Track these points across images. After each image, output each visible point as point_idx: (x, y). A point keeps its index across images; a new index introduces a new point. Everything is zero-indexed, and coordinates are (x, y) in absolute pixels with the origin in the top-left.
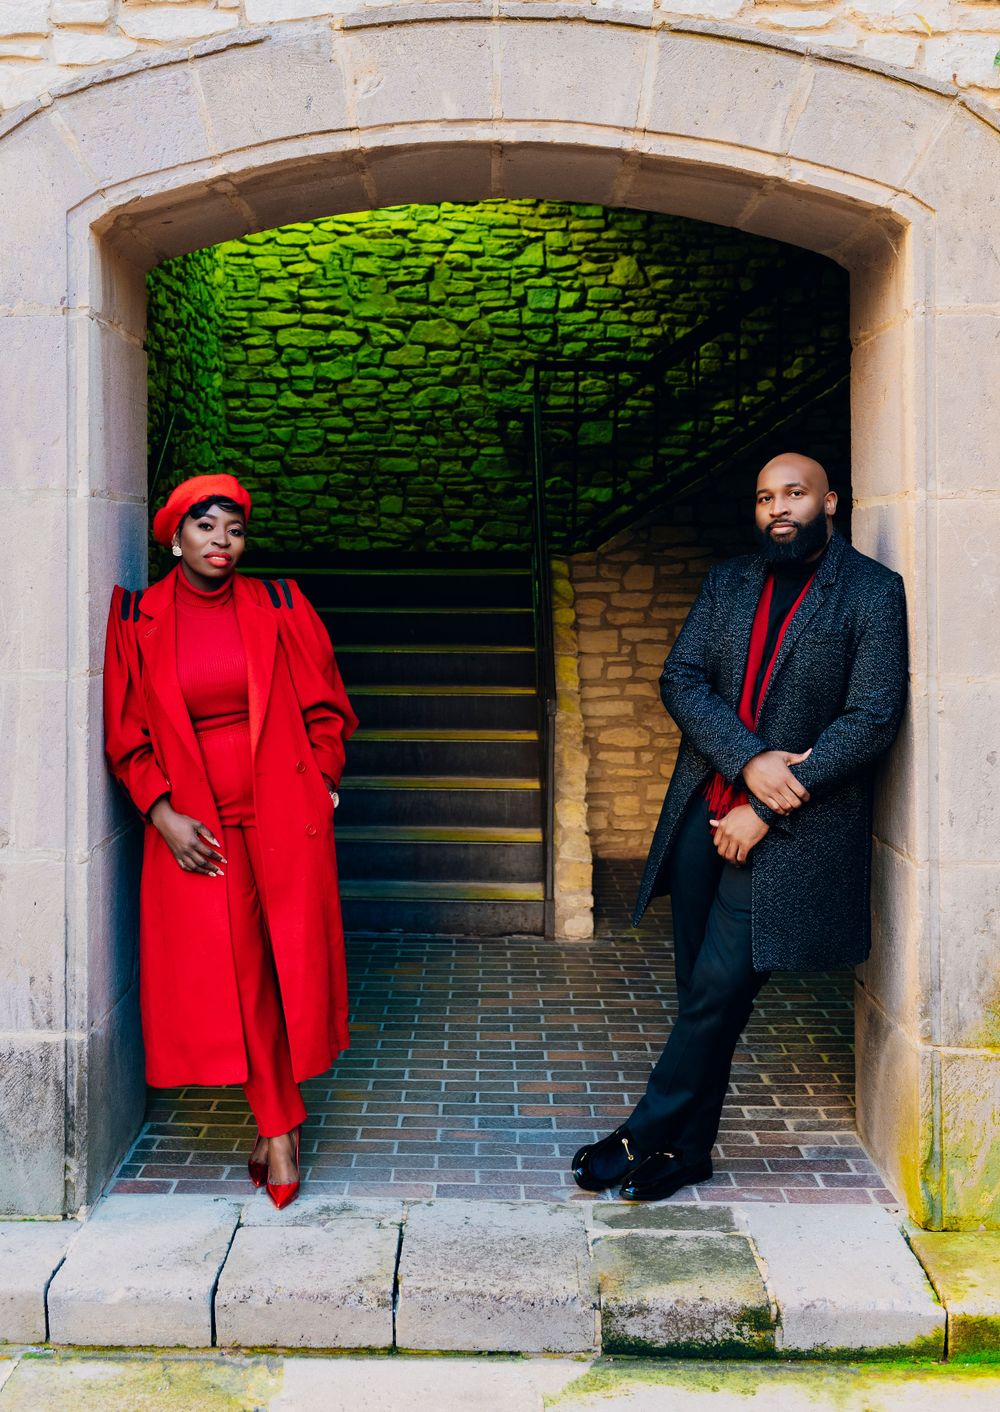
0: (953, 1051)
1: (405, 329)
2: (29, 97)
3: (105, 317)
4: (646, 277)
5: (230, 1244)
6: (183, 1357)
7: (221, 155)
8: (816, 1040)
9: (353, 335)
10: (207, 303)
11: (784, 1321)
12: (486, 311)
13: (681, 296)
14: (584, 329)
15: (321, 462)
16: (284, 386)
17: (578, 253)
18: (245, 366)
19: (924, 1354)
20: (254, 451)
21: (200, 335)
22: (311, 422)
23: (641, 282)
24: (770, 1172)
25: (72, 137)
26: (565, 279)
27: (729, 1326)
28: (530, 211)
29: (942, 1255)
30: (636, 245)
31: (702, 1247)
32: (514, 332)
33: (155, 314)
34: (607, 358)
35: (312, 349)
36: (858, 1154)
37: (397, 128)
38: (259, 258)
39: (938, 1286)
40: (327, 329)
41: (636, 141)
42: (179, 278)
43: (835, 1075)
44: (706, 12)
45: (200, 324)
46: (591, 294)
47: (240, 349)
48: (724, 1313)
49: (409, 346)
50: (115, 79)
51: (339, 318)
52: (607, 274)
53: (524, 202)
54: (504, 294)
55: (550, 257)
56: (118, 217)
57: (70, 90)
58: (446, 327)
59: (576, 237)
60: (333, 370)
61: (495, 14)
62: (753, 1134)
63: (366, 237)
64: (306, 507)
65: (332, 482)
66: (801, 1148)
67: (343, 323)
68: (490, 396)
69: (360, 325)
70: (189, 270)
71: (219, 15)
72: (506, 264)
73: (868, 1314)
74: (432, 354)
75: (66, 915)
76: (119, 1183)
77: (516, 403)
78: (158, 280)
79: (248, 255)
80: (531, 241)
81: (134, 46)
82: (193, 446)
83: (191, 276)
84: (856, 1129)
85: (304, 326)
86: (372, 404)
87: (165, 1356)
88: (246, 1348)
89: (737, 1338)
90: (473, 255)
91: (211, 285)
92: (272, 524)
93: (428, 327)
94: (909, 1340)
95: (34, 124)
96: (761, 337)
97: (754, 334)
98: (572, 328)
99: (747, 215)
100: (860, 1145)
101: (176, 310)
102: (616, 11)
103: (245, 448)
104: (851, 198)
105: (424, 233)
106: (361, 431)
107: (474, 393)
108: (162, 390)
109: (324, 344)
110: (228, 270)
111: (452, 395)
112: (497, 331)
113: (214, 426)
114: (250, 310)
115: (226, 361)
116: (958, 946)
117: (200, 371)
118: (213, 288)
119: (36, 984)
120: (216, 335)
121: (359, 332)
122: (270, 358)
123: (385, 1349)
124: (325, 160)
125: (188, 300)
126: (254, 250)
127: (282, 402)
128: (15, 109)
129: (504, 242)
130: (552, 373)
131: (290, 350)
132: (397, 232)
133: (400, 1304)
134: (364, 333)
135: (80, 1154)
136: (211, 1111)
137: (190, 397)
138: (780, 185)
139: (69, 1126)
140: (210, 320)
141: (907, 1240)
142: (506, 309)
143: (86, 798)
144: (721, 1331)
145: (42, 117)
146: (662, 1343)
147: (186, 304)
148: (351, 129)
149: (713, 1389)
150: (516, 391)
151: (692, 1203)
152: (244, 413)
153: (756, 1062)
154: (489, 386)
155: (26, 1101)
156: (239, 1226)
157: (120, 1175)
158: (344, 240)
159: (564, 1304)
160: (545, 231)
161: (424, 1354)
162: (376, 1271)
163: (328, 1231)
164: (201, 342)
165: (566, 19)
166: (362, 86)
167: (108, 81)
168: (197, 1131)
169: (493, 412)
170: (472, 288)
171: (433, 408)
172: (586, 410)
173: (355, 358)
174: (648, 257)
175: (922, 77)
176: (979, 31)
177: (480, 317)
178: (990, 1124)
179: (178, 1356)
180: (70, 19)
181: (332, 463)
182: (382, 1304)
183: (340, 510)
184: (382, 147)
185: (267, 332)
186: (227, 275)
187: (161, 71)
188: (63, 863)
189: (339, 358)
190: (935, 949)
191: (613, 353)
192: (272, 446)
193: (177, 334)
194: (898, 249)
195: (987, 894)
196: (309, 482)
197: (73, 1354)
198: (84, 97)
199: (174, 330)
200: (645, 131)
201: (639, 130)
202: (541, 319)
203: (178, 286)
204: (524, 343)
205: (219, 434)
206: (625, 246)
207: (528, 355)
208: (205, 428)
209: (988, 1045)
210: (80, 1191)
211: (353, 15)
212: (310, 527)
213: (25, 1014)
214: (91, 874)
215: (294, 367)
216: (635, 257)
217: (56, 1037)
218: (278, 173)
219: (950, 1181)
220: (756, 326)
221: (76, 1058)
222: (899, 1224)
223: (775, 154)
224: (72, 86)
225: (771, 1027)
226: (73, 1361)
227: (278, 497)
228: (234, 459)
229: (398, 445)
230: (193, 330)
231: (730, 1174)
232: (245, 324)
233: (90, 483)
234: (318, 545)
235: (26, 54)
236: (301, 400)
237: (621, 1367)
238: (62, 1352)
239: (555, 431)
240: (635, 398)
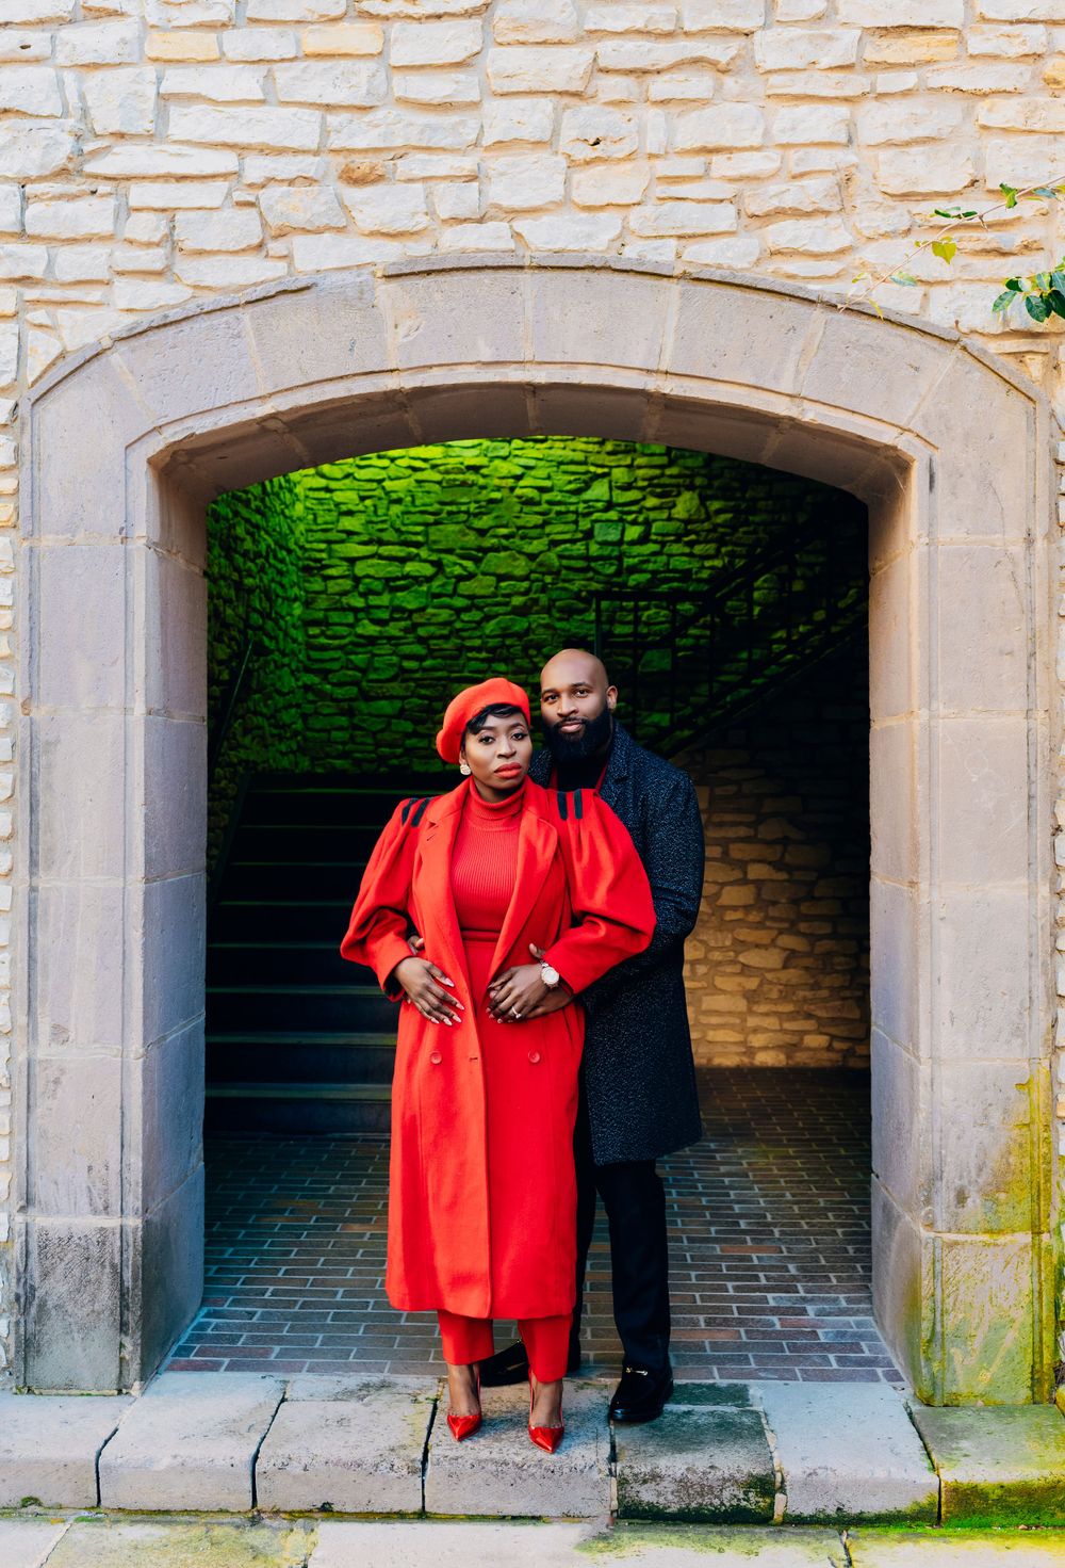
0: (953, 1237)
1: (477, 561)
2: (91, 339)
3: (163, 547)
4: (707, 512)
5: (274, 1417)
6: (225, 1520)
7: (271, 395)
8: (844, 1233)
9: (427, 566)
10: (287, 535)
11: (788, 1488)
12: (554, 543)
13: (741, 530)
14: (647, 561)
15: (396, 688)
16: (361, 615)
17: (642, 489)
18: (324, 596)
19: (919, 1519)
20: (334, 678)
21: (280, 566)
22: (386, 649)
23: (703, 516)
24: (788, 1353)
25: (130, 377)
26: (630, 513)
27: (736, 1493)
28: (596, 448)
29: (941, 1428)
30: (698, 481)
31: (717, 1421)
32: (581, 564)
33: (233, 545)
34: (670, 588)
35: (387, 580)
36: (874, 1337)
37: (435, 369)
38: (338, 493)
39: (934, 1456)
40: (403, 560)
41: (658, 383)
42: (258, 511)
43: (858, 1266)
44: (725, 262)
45: (280, 556)
46: (655, 528)
47: (319, 579)
48: (733, 1480)
49: (480, 577)
50: (171, 323)
51: (414, 550)
52: (670, 508)
53: (591, 439)
54: (573, 527)
55: (616, 492)
56: (175, 453)
57: (129, 334)
58: (515, 559)
59: (641, 473)
60: (409, 600)
61: (527, 263)
62: (775, 1319)
63: (440, 472)
64: (382, 731)
65: (407, 707)
66: (820, 1331)
67: (418, 555)
68: (559, 625)
69: (434, 557)
70: (268, 503)
71: (269, 263)
72: (574, 499)
73: (866, 1481)
74: (503, 584)
75: (122, 1108)
76: (173, 1362)
77: (583, 632)
78: (236, 514)
79: (327, 490)
80: (597, 477)
81: (190, 292)
82: (272, 672)
83: (270, 509)
84: (873, 1315)
85: (381, 557)
86: (445, 632)
87: (208, 1519)
88: (285, 1512)
89: (744, 1503)
90: (542, 490)
91: (291, 518)
92: (349, 747)
93: (499, 558)
94: (904, 1505)
95: (94, 365)
96: (817, 569)
97: (810, 566)
98: (636, 560)
99: (769, 452)
100: (875, 1330)
101: (256, 542)
102: (640, 260)
103: (325, 674)
104: (860, 437)
105: (496, 469)
106: (435, 658)
107: (542, 622)
108: (241, 618)
109: (399, 574)
110: (308, 504)
111: (520, 625)
112: (565, 562)
113: (294, 654)
114: (329, 542)
115: (307, 592)
116: (959, 1138)
117: (280, 601)
118: (293, 521)
119: (93, 1173)
120: (296, 565)
121: (433, 563)
122: (348, 588)
123: (415, 1513)
124: (367, 399)
125: (267, 532)
126: (333, 485)
127: (359, 630)
128: (78, 350)
129: (572, 478)
130: (618, 603)
131: (367, 580)
132: (470, 468)
133: (428, 1472)
134: (438, 565)
135: (134, 1332)
136: (266, 1297)
137: (270, 625)
138: (794, 423)
139: (124, 1306)
140: (289, 551)
141: (910, 1415)
142: (573, 541)
143: (141, 997)
144: (729, 1497)
145: (103, 359)
146: (674, 1508)
147: (266, 537)
148: (392, 371)
149: (719, 1551)
150: (582, 620)
151: (711, 1381)
152: (323, 640)
153: (785, 1254)
154: (557, 615)
155: (83, 1283)
156: (283, 1400)
157: (175, 1355)
158: (420, 476)
159: (582, 1471)
160: (611, 467)
161: (451, 1518)
162: (406, 1442)
163: (366, 1405)
164: (280, 573)
165: (593, 268)
166: (402, 331)
167: (165, 325)
168: (251, 1315)
169: (562, 639)
170: (540, 522)
171: (504, 636)
172: (650, 639)
173: (429, 588)
174: (709, 492)
175: (926, 323)
176: (980, 280)
177: (549, 550)
178: (988, 1306)
179: (221, 1520)
180: (130, 267)
181: (407, 689)
182: (412, 1471)
183: (415, 734)
184: (421, 388)
185: (345, 563)
186: (307, 508)
187: (213, 316)
188: (119, 1059)
189: (413, 589)
190: (937, 1142)
191: (675, 584)
192: (350, 673)
193: (256, 565)
194: (904, 484)
195: (986, 1089)
196: (385, 706)
197: (122, 1518)
198: (142, 340)
199: (253, 561)
200: (667, 373)
201: (661, 372)
202: (607, 551)
203: (257, 518)
204: (590, 574)
205: (299, 661)
206: (688, 481)
207: (595, 586)
208: (284, 654)
209: (986, 1232)
210: (135, 1367)
211: (394, 264)
212: (386, 750)
213: (83, 1201)
214: (146, 1069)
215: (371, 597)
216: (697, 492)
217: (112, 1222)
218: (325, 412)
219: (951, 1359)
220: (812, 559)
221: (131, 1242)
222: (903, 1401)
223: (788, 395)
224: (131, 329)
225: (803, 1222)
226: (122, 1525)
227: (356, 721)
228: (313, 684)
229: (470, 672)
230: (272, 561)
231: (750, 1355)
232: (324, 555)
233: (146, 701)
234: (393, 767)
235: (88, 299)
236: (378, 628)
237: (635, 1531)
238: (113, 1516)
239: (621, 658)
240: (696, 627)
